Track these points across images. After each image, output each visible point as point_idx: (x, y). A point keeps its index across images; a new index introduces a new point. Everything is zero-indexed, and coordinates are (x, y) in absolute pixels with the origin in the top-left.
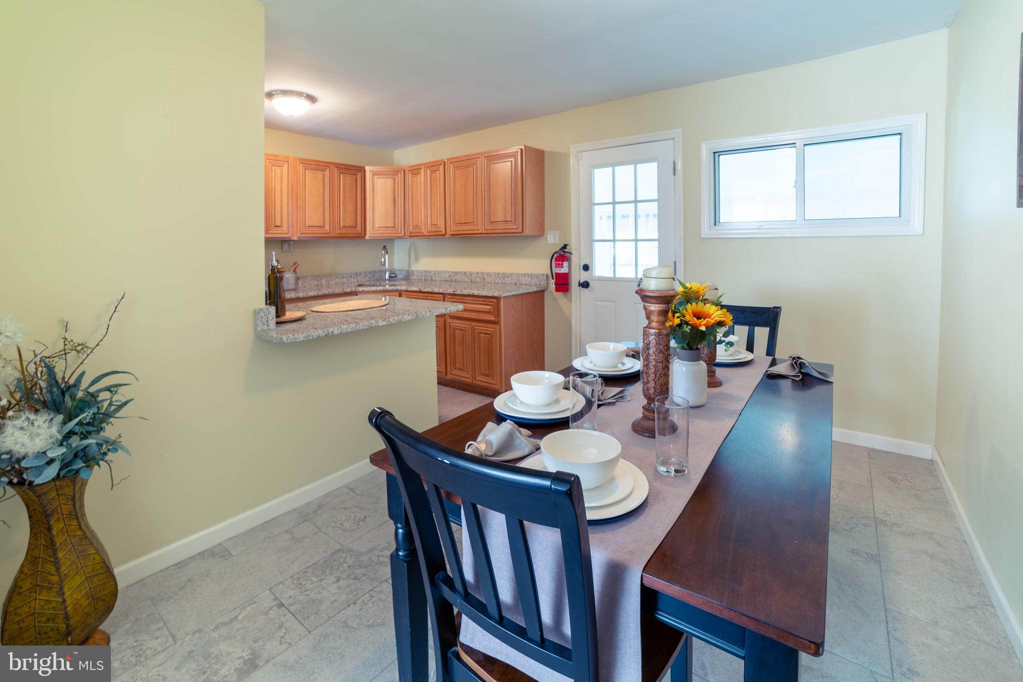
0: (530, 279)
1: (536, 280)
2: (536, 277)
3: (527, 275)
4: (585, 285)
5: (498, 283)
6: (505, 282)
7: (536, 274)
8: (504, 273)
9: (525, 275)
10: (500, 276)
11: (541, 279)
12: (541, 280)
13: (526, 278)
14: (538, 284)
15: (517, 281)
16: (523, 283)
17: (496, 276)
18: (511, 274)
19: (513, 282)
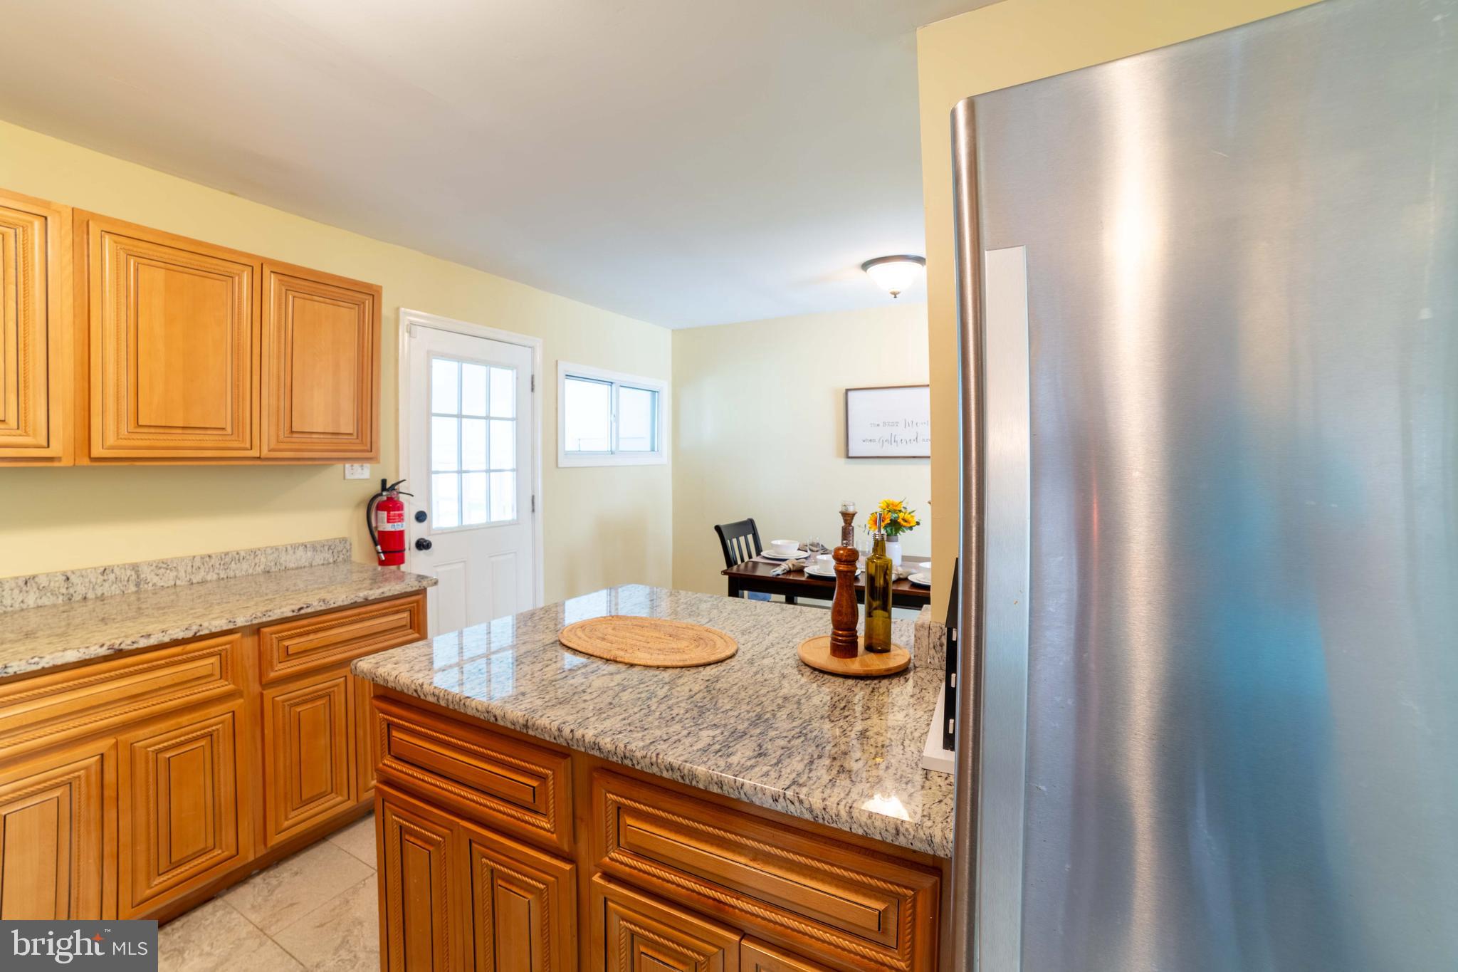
0: (309, 554)
1: (328, 556)
2: (326, 548)
3: (301, 548)
4: (422, 545)
5: (203, 582)
6: (232, 574)
7: (327, 540)
8: (226, 554)
9: (295, 547)
10: (214, 561)
11: (340, 549)
12: (338, 552)
13: (300, 552)
14: (331, 560)
15: (273, 564)
16: (292, 565)
17: (197, 563)
18: (254, 553)
19: (259, 569)
